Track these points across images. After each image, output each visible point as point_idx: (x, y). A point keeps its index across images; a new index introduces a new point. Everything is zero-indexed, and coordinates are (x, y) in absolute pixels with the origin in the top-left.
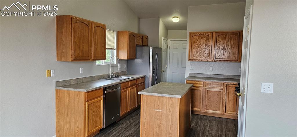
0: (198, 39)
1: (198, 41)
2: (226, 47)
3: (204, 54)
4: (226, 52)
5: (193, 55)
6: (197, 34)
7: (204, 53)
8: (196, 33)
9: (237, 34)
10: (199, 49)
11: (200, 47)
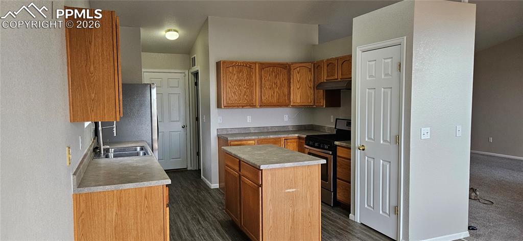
0: (235, 72)
1: (236, 76)
2: (274, 85)
3: (245, 97)
4: (274, 93)
5: (230, 98)
6: (233, 64)
7: (244, 95)
8: (232, 62)
9: (287, 67)
10: (237, 89)
11: (240, 86)
